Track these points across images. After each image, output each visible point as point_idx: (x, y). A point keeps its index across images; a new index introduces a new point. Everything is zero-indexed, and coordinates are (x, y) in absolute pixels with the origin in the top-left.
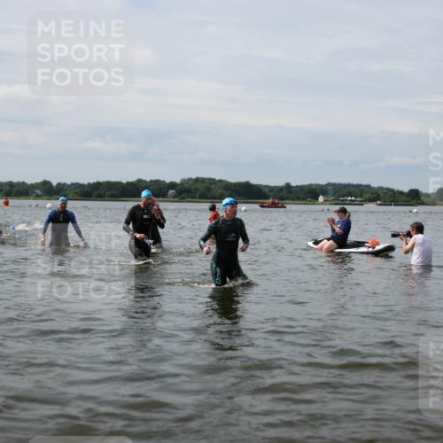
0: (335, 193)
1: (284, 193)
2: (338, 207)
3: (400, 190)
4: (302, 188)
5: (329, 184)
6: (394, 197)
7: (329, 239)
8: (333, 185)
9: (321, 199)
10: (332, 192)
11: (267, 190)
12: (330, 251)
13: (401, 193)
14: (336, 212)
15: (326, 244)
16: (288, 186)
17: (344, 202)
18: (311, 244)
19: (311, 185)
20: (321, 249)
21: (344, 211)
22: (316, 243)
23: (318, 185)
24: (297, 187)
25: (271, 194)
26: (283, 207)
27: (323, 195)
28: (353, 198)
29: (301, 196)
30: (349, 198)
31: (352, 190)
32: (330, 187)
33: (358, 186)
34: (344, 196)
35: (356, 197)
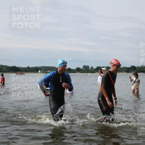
1: (27, 70)
4: (33, 68)
5: (42, 67)
8: (43, 67)
9: (39, 71)
10: (43, 69)
11: (21, 69)
16: (28, 67)
17: (47, 72)
19: (36, 67)
23: (38, 67)
24: (31, 68)
25: (23, 70)
27: (40, 70)
28: (50, 71)
29: (33, 70)
30: (49, 71)
31: (49, 68)
32: (42, 68)
33: (51, 67)
34: (47, 70)
35: (51, 71)
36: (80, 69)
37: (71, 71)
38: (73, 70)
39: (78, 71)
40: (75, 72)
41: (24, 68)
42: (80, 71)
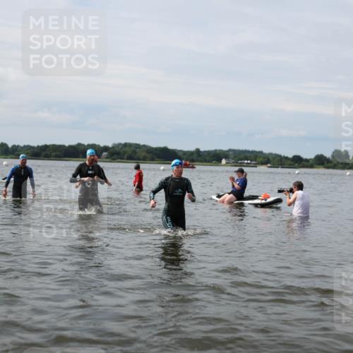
0: (235, 157)
1: (195, 157)
2: (237, 169)
3: (286, 156)
4: (209, 153)
5: (230, 150)
6: (281, 161)
7: (229, 194)
8: (234, 151)
9: (224, 161)
10: (232, 156)
11: (181, 154)
12: (230, 202)
13: (287, 158)
14: (235, 172)
15: (228, 197)
16: (198, 151)
17: (241, 165)
18: (214, 197)
19: (216, 150)
20: (223, 202)
21: (241, 171)
22: (219, 196)
23: (221, 150)
24: (205, 152)
25: (184, 157)
26: (193, 167)
27: (226, 159)
28: (249, 162)
29: (208, 159)
30: (246, 162)
31: (248, 155)
32: (231, 153)
33: (253, 152)
34: (241, 160)
35: (251, 160)
36: (325, 157)
37: (303, 162)
38: (307, 160)
39: (319, 164)
40: (312, 167)
41: (188, 151)
42: (326, 164)
